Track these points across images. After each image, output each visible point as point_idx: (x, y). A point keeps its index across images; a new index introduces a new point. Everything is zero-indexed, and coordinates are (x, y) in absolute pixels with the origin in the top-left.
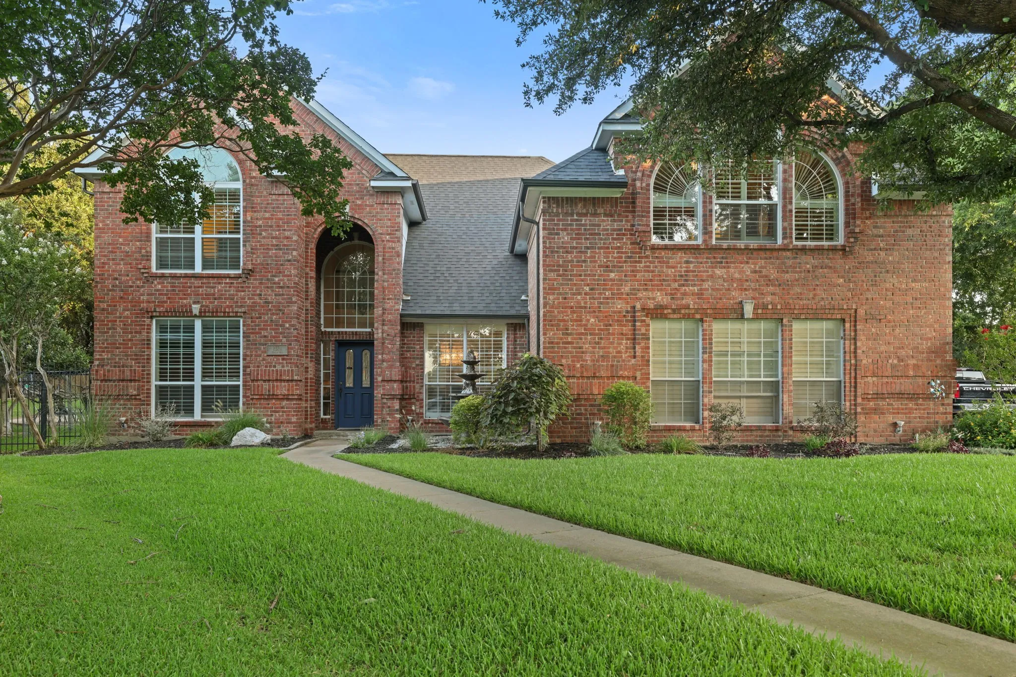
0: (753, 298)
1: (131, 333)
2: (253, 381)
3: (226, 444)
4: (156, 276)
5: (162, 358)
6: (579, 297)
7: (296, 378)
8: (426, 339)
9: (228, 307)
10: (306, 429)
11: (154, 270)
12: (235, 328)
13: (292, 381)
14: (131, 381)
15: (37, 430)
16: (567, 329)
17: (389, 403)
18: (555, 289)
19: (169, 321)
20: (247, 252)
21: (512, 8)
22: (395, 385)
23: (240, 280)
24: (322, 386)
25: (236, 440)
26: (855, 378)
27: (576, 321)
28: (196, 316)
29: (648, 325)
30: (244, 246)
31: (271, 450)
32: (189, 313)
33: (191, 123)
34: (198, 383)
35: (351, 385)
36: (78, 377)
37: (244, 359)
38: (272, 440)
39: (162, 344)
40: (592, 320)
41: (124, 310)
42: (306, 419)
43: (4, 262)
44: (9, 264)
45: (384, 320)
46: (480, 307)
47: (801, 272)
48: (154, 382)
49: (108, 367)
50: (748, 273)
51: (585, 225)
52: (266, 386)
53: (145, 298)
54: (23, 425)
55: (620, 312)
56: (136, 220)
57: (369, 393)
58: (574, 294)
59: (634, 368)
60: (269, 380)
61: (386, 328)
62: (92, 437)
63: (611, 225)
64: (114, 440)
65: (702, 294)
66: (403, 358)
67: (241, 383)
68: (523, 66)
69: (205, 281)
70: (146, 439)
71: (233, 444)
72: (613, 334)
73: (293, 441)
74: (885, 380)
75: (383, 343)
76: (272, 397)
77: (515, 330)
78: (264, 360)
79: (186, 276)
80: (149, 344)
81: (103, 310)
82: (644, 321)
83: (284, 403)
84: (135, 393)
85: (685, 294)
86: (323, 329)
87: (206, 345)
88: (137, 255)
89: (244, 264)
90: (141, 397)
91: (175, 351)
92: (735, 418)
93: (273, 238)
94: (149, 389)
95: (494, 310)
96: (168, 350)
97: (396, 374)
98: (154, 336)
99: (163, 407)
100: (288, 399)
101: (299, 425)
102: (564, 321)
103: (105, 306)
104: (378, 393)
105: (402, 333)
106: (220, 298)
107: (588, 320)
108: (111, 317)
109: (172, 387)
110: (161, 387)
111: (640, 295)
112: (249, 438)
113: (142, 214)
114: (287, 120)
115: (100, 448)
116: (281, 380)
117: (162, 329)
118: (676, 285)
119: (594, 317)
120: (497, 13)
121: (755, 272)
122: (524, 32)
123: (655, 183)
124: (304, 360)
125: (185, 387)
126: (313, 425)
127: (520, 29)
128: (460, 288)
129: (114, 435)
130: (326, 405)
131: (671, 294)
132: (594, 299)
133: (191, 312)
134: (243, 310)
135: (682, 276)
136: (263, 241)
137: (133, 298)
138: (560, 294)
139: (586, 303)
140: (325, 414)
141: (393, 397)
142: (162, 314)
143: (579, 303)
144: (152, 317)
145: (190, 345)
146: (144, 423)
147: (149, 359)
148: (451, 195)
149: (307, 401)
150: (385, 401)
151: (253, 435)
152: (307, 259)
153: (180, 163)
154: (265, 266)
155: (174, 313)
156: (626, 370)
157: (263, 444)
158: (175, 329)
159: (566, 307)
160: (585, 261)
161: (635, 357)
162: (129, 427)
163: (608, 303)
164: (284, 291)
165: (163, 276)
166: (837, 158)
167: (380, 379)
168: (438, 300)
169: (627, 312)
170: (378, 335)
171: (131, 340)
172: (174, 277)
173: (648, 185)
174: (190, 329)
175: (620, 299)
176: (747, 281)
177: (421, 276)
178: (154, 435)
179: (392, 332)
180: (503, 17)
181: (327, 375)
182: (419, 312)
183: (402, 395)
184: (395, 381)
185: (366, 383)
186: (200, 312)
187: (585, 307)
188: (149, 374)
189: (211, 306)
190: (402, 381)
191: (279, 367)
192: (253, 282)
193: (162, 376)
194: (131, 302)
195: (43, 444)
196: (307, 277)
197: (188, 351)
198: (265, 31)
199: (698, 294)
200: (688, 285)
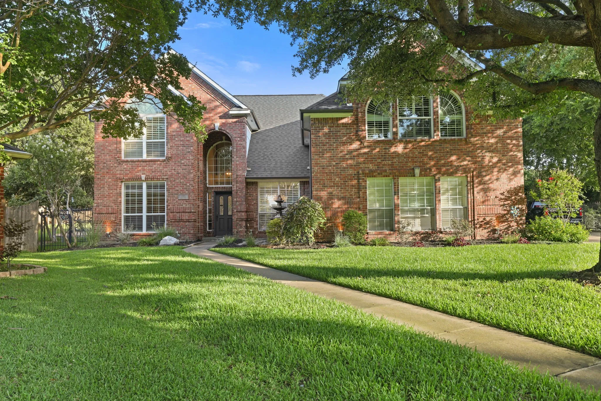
0: (419, 166)
1: (112, 190)
2: (171, 213)
3: (157, 244)
4: (124, 161)
5: (127, 202)
6: (330, 168)
7: (192, 211)
8: (259, 190)
9: (159, 176)
10: (198, 237)
11: (123, 158)
12: (162, 187)
13: (191, 212)
14: (112, 213)
15: (67, 238)
16: (324, 184)
17: (240, 223)
18: (318, 164)
19: (130, 183)
20: (168, 148)
21: (287, 28)
22: (243, 214)
23: (165, 162)
24: (208, 215)
25: (162, 242)
26: (474, 206)
27: (329, 179)
28: (143, 181)
29: (366, 181)
30: (167, 145)
31: (179, 247)
32: (140, 179)
33: (134, 90)
34: (145, 214)
35: (222, 214)
36: (87, 212)
37: (167, 202)
38: (180, 242)
39: (127, 195)
40: (337, 179)
41: (109, 178)
42: (199, 231)
43: (52, 157)
44: (54, 157)
45: (237, 181)
46: (286, 173)
47: (444, 152)
48: (123, 214)
49: (101, 207)
50: (417, 154)
51: (333, 131)
52: (178, 215)
53: (119, 172)
54: (60, 237)
55: (351, 175)
56: (108, 137)
57: (230, 218)
58: (328, 166)
59: (359, 203)
60: (179, 212)
61: (238, 185)
62: (93, 242)
63: (346, 131)
64: (104, 243)
65: (393, 165)
66: (247, 200)
67: (165, 214)
68: (294, 56)
69: (147, 163)
70: (119, 242)
71: (161, 244)
72: (348, 186)
73: (191, 242)
74: (489, 207)
75: (237, 193)
76: (181, 220)
77: (304, 184)
78: (177, 202)
79: (138, 161)
80: (120, 195)
81: (99, 178)
82: (363, 179)
83: (187, 223)
84: (114, 219)
85: (384, 165)
86: (208, 186)
87: (149, 195)
88: (115, 151)
89: (167, 154)
90: (117, 221)
91: (133, 198)
92: (410, 228)
93: (181, 141)
94: (121, 218)
95: (293, 174)
96: (130, 198)
97: (243, 208)
98: (123, 191)
99: (127, 227)
100: (189, 222)
101: (194, 234)
102: (323, 180)
103: (99, 176)
104: (235, 218)
105: (247, 187)
106: (155, 172)
107: (335, 179)
108: (102, 182)
109: (132, 216)
110: (127, 216)
111: (361, 166)
112: (168, 241)
113: (111, 134)
114: (178, 87)
115: (97, 247)
116: (185, 212)
117: (127, 187)
118: (379, 161)
119: (338, 178)
120: (281, 31)
121: (420, 153)
122: (294, 40)
123: (368, 109)
124: (197, 202)
125: (138, 216)
126: (202, 235)
127: (292, 38)
128: (276, 164)
129: (103, 241)
130: (210, 225)
131: (377, 165)
132: (338, 168)
133: (141, 179)
134: (166, 177)
135: (382, 156)
136: (176, 143)
137: (113, 172)
138: (321, 166)
139: (334, 170)
140: (209, 229)
141: (242, 220)
142: (127, 180)
143: (330, 170)
144: (122, 182)
145: (141, 195)
146: (118, 235)
147: (120, 203)
148: (274, 116)
149: (199, 222)
150: (238, 222)
151: (170, 240)
152: (198, 151)
153: (129, 109)
154: (177, 155)
155: (133, 179)
156: (354, 204)
157: (175, 244)
158: (133, 187)
159: (324, 173)
160: (333, 150)
161: (359, 197)
162: (111, 236)
163: (345, 170)
164: (187, 167)
165: (127, 161)
166: (461, 94)
167: (235, 211)
168: (265, 170)
169: (355, 175)
170: (234, 188)
171: (112, 193)
172: (133, 161)
173: (365, 110)
174: (141, 187)
175: (351, 168)
176: (416, 157)
177: (256, 158)
178: (123, 241)
179: (241, 187)
180: (283, 32)
181: (210, 210)
182: (255, 176)
183: (247, 219)
184: (243, 212)
185: (230, 213)
186: (145, 179)
187: (334, 173)
188: (120, 210)
189: (151, 176)
190: (246, 212)
191: (184, 206)
192: (171, 163)
193: (127, 211)
194: (112, 174)
195: (70, 245)
196: (198, 160)
197: (140, 198)
198: (165, 49)
199: (391, 165)
200: (386, 160)
